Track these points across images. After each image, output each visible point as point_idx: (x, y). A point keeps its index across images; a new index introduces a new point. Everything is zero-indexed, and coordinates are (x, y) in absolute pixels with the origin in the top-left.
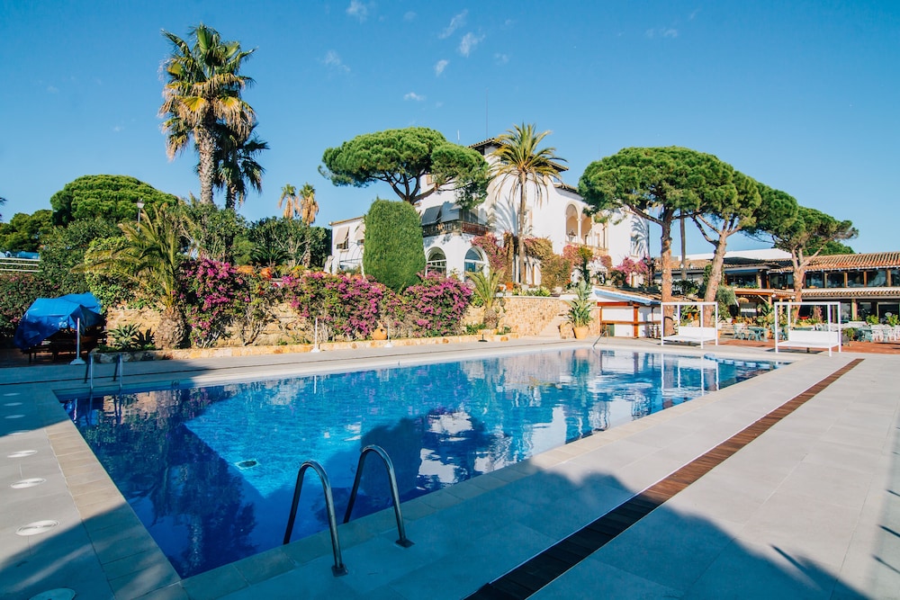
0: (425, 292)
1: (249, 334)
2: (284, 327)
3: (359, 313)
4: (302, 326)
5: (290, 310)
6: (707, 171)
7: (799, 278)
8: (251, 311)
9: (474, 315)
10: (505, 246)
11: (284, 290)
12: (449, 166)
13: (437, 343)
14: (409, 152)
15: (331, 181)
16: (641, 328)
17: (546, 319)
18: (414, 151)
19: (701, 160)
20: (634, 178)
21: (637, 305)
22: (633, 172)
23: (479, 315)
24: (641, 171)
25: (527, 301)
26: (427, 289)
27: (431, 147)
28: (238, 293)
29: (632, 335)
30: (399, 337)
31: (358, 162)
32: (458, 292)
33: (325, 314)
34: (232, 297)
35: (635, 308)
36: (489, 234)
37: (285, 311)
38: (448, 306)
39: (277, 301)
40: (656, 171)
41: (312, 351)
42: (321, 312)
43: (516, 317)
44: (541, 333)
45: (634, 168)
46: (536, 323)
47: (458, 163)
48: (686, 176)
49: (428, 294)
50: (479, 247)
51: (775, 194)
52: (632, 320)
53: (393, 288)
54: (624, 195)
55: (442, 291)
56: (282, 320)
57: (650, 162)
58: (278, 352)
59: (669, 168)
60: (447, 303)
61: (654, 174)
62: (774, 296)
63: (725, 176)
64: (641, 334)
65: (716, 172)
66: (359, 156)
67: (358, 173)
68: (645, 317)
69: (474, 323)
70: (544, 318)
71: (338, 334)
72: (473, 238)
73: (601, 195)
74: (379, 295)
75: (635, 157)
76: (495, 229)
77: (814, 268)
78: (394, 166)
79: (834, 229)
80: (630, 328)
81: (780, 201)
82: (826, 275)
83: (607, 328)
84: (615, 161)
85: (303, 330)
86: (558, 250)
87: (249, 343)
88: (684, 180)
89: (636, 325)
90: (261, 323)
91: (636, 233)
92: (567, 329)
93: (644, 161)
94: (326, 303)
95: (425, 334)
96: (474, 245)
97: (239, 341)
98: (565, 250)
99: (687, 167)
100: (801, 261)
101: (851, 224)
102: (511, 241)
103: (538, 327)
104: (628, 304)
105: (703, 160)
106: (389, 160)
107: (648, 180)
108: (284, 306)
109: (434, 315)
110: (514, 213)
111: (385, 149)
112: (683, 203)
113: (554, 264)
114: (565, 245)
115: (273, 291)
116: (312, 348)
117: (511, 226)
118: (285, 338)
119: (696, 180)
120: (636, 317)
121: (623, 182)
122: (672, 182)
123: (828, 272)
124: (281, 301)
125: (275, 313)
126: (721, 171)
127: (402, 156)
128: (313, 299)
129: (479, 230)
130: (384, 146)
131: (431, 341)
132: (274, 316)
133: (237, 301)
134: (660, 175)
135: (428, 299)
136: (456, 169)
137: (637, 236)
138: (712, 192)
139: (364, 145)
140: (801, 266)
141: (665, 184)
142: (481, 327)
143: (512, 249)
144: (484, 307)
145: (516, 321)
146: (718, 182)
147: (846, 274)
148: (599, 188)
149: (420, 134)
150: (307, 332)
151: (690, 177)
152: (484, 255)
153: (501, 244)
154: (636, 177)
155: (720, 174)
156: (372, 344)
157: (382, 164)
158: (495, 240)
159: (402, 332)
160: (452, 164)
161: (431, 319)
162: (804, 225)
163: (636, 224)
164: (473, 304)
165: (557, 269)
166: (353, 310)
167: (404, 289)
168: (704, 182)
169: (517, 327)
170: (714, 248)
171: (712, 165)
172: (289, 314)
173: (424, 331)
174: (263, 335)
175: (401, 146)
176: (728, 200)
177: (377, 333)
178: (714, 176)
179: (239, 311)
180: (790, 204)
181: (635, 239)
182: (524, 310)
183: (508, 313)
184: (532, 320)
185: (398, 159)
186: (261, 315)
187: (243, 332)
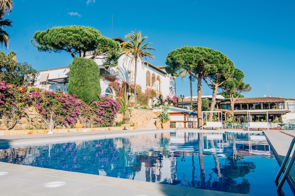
0: (101, 104)
1: (11, 124)
2: (30, 120)
3: (70, 113)
4: (40, 120)
5: (34, 111)
6: (220, 57)
7: (232, 106)
8: (14, 109)
9: (119, 117)
10: (123, 87)
11: (33, 99)
12: (105, 46)
13: (106, 130)
14: (87, 37)
15: (37, 48)
16: (187, 124)
17: (148, 120)
18: (89, 37)
19: (217, 53)
20: (193, 58)
21: (185, 114)
22: (192, 55)
23: (121, 117)
24: (195, 55)
25: (141, 111)
26: (102, 103)
27: (97, 36)
28: (8, 99)
29: (183, 127)
30: (87, 127)
31: (60, 39)
32: (115, 105)
33: (52, 114)
34: (5, 101)
35: (185, 115)
36: (116, 81)
37: (32, 111)
38: (110, 112)
39: (27, 105)
40: (201, 55)
41: (48, 133)
42: (51, 112)
43: (137, 119)
44: (146, 127)
45: (192, 54)
46: (144, 121)
47: (109, 45)
48: (212, 59)
49: (102, 105)
50: (111, 87)
51: (237, 70)
52: (183, 120)
53: (85, 102)
54: (188, 65)
55: (109, 104)
56: (30, 116)
57: (198, 52)
58: (30, 133)
59: (206, 55)
60: (110, 110)
61: (200, 57)
62: (227, 112)
63: (226, 60)
64: (187, 126)
65: (223, 58)
66: (60, 36)
67: (58, 44)
68: (188, 120)
69: (119, 121)
70: (147, 120)
71: (58, 125)
72: (109, 82)
73: (178, 64)
74: (80, 105)
75: (192, 49)
76: (119, 79)
77: (237, 102)
78: (78, 43)
79: (244, 87)
80: (183, 124)
81: (239, 73)
82: (241, 105)
83: (173, 124)
84: (184, 51)
85: (40, 122)
86: (143, 91)
87: (11, 129)
88: (211, 60)
89: (185, 122)
90: (18, 117)
91: (171, 86)
92: (159, 124)
93: (195, 51)
94: (54, 108)
95: (99, 125)
96: (110, 85)
97: (5, 127)
98: (146, 91)
99: (212, 55)
100: (233, 99)
101: (249, 85)
102: (126, 85)
103: (145, 124)
104: (182, 113)
105: (218, 53)
106: (76, 40)
107: (198, 59)
108: (32, 108)
109: (104, 116)
110: (126, 72)
111: (74, 34)
112: (211, 70)
113: (142, 97)
114: (146, 89)
115: (27, 100)
116: (48, 132)
117: (125, 78)
118: (31, 127)
119: (216, 61)
120: (185, 119)
121: (188, 59)
122: (206, 61)
123: (242, 104)
124: (29, 106)
125: (26, 112)
126: (224, 58)
127: (82, 39)
128: (48, 105)
129: (112, 79)
130: (73, 33)
131: (103, 129)
132: (26, 114)
133: (8, 103)
134: (203, 58)
135: (102, 108)
136: (108, 48)
137: (172, 87)
138: (222, 66)
139: (62, 31)
140: (233, 101)
141: (204, 62)
142: (123, 123)
143: (126, 89)
144: (123, 114)
145: (136, 120)
146: (223, 62)
147: (248, 105)
148: (178, 61)
149: (90, 30)
150: (42, 123)
151: (214, 59)
152: (114, 91)
153: (121, 86)
154: (193, 57)
155: (224, 59)
156: (77, 130)
157: (72, 41)
158: (119, 84)
159: (88, 125)
160: (106, 46)
161: (103, 118)
162: (235, 85)
163: (171, 82)
164: (119, 112)
165: (143, 99)
166: (67, 112)
167: (91, 103)
168: (219, 62)
169: (137, 123)
170: (213, 91)
171: (221, 55)
172: (33, 113)
173: (99, 124)
174: (19, 124)
175: (82, 34)
176: (227, 70)
177: (78, 124)
178: (222, 60)
179: (8, 109)
180: (242, 74)
181: (171, 88)
182: (140, 115)
183: (132, 117)
184: (143, 120)
185: (81, 40)
186: (19, 113)
187: (8, 122)
